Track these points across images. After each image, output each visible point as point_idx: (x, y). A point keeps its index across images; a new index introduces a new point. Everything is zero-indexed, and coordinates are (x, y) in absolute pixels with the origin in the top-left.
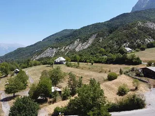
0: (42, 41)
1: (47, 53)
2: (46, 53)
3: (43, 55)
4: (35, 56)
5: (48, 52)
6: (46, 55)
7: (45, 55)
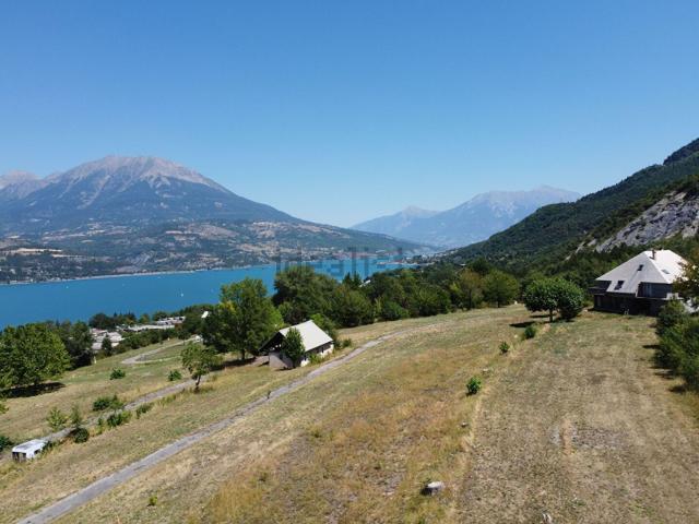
0: (662, 163)
1: (651, 222)
2: (644, 225)
3: (626, 234)
4: (589, 241)
5: (658, 216)
6: (643, 234)
7: (637, 238)
